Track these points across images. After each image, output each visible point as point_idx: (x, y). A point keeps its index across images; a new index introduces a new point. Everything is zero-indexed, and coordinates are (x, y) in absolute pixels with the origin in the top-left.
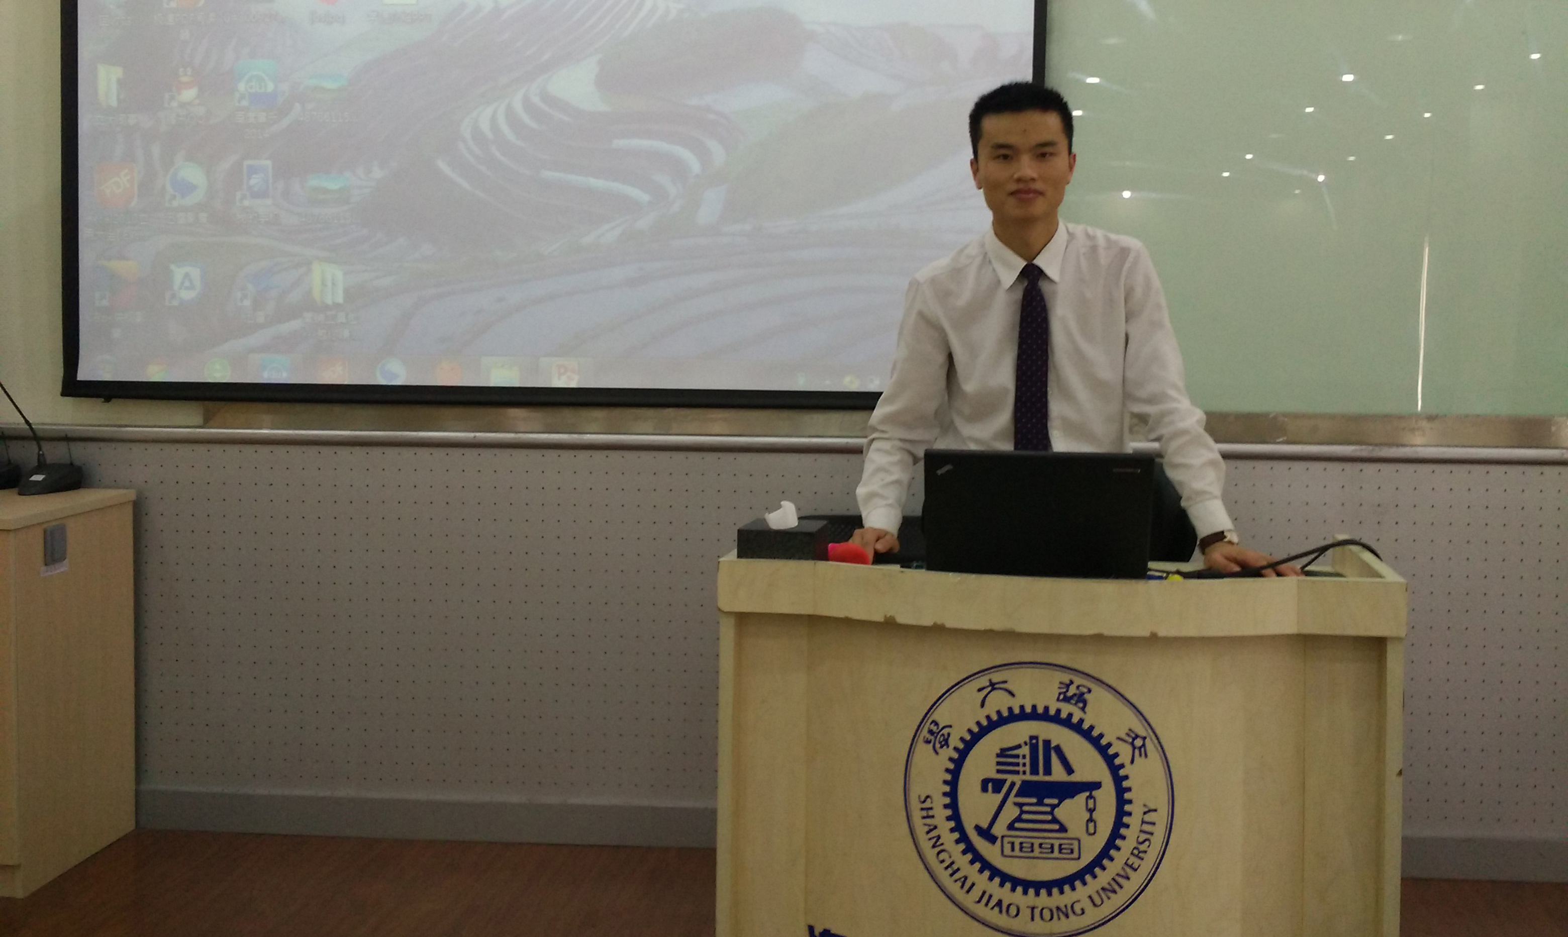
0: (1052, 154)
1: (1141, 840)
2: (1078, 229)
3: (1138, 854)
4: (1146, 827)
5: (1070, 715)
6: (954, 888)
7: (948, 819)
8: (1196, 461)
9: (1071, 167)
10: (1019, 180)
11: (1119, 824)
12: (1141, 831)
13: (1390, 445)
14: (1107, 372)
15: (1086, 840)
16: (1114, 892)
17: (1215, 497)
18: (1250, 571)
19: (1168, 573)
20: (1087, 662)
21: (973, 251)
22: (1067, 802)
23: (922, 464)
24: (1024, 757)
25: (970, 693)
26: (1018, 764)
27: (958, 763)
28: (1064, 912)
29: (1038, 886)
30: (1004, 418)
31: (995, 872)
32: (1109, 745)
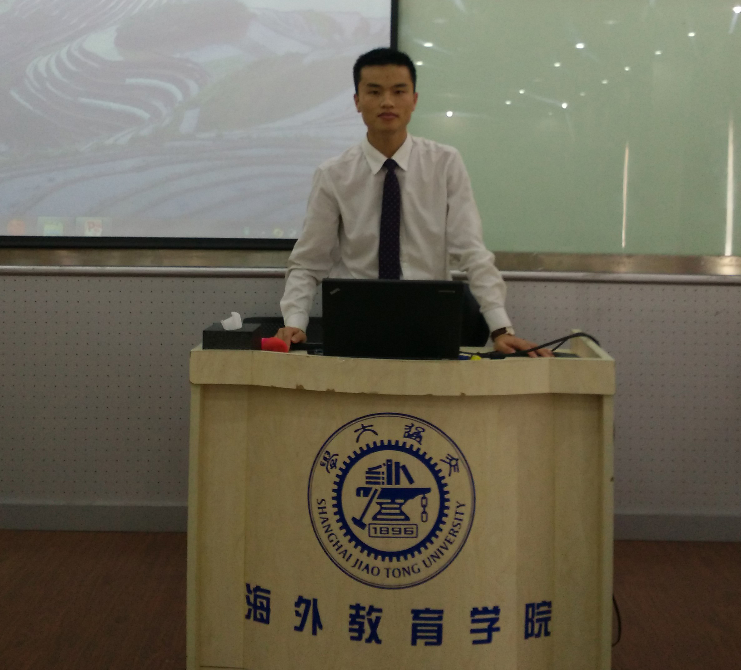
0: (403, 92)
1: (455, 524)
2: (419, 140)
3: (453, 533)
4: (459, 516)
5: (412, 446)
6: (339, 559)
7: (335, 514)
8: (488, 284)
9: (415, 101)
10: (384, 107)
11: (442, 514)
12: (455, 519)
13: (604, 272)
14: (436, 228)
15: (422, 525)
16: (438, 557)
17: (499, 307)
18: (521, 353)
19: (472, 354)
20: (421, 412)
21: (355, 151)
22: (410, 501)
23: (321, 286)
24: (383, 473)
25: (349, 433)
26: (378, 478)
27: (342, 478)
28: (407, 571)
29: (391, 555)
30: (373, 254)
31: (365, 547)
32: (436, 464)
